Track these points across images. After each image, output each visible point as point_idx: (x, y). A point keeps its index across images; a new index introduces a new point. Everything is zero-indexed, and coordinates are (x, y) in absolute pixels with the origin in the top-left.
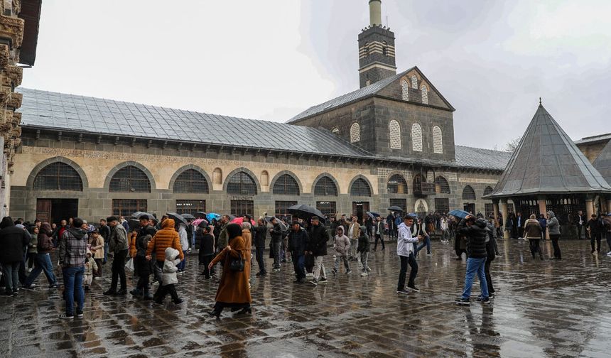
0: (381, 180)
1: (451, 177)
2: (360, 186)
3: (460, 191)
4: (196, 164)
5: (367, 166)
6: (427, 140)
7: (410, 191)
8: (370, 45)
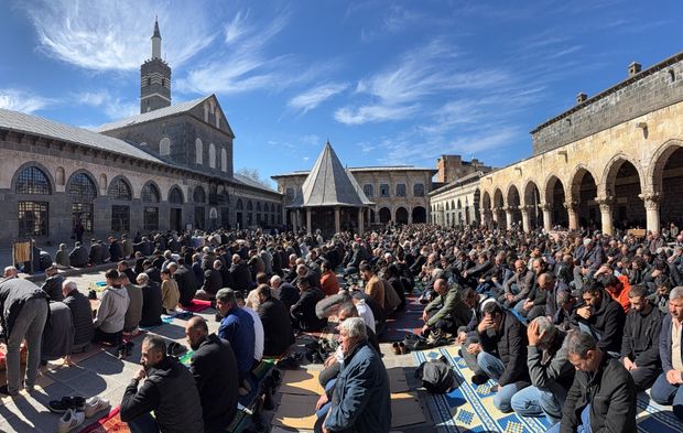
0: (190, 190)
1: (230, 190)
2: (176, 193)
3: (235, 203)
4: (38, 161)
5: (181, 177)
6: (218, 159)
7: (207, 201)
8: (151, 75)
